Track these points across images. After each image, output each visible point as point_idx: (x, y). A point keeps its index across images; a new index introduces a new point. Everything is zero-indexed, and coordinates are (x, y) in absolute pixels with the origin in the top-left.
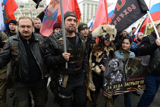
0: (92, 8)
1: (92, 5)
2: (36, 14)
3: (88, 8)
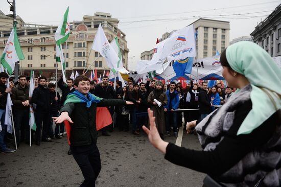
0: (215, 36)
1: (214, 28)
2: (84, 43)
3: (206, 35)
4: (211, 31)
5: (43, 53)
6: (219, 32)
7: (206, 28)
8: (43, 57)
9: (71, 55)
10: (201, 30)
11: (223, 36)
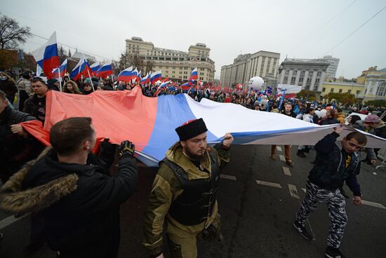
1: (269, 58)
3: (263, 62)
4: (267, 60)
5: (174, 70)
6: (273, 60)
7: (264, 57)
8: (174, 72)
10: (261, 59)
11: (275, 63)
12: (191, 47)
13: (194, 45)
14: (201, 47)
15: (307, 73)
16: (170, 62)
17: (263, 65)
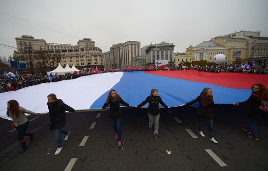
3: (132, 48)
4: (133, 46)
6: (137, 46)
7: (132, 45)
9: (80, 60)
10: (130, 46)
11: (138, 48)
12: (80, 41)
13: (82, 39)
14: (87, 40)
15: (164, 52)
16: (66, 53)
17: (132, 50)
